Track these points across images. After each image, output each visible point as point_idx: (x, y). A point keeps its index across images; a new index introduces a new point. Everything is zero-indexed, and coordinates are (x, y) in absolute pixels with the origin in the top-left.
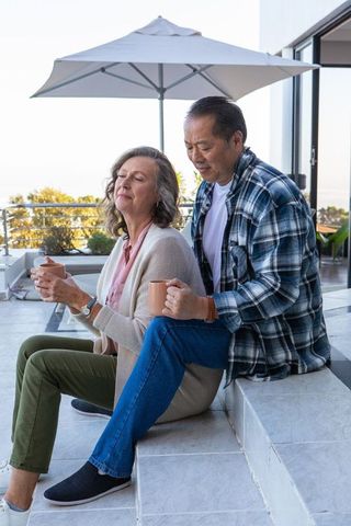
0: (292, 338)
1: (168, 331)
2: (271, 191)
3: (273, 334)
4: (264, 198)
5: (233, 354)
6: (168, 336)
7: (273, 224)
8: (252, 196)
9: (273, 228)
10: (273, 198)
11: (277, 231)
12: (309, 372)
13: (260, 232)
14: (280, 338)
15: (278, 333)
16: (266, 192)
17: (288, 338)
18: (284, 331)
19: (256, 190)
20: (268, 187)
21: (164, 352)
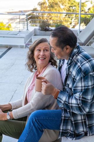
0: (87, 122)
1: (36, 120)
2: (83, 68)
3: (80, 120)
4: (80, 71)
5: (61, 128)
6: (35, 122)
7: (82, 82)
8: (76, 69)
9: (82, 84)
10: (83, 72)
11: (83, 85)
12: (92, 135)
13: (76, 85)
14: (82, 122)
15: (82, 120)
16: (80, 69)
17: (85, 122)
18: (84, 119)
19: (77, 66)
20: (82, 66)
21: (34, 128)
